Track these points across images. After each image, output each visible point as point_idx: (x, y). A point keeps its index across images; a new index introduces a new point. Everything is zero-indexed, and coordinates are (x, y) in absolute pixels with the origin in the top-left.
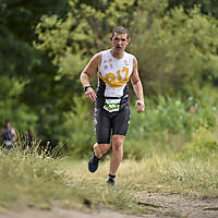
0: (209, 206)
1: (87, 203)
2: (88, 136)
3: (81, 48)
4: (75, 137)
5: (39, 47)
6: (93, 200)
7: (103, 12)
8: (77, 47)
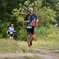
0: (51, 52)
1: (24, 51)
2: (24, 36)
3: (22, 16)
4: (21, 36)
5: (13, 16)
6: (25, 50)
7: (27, 7)
8: (22, 15)
